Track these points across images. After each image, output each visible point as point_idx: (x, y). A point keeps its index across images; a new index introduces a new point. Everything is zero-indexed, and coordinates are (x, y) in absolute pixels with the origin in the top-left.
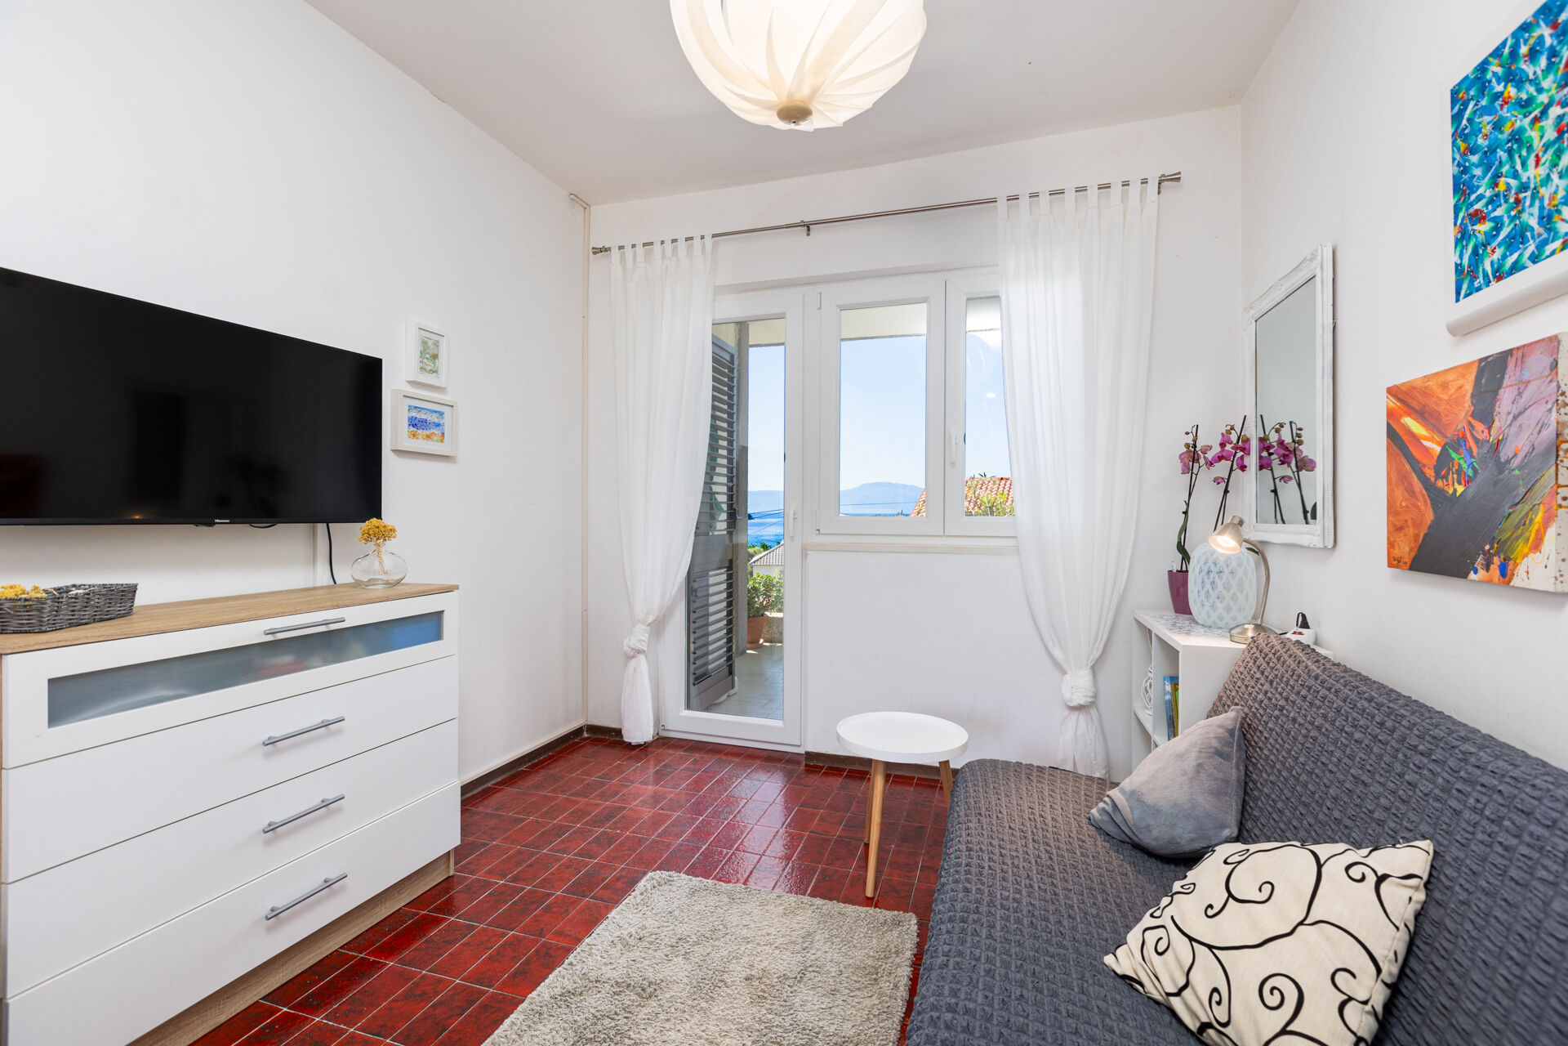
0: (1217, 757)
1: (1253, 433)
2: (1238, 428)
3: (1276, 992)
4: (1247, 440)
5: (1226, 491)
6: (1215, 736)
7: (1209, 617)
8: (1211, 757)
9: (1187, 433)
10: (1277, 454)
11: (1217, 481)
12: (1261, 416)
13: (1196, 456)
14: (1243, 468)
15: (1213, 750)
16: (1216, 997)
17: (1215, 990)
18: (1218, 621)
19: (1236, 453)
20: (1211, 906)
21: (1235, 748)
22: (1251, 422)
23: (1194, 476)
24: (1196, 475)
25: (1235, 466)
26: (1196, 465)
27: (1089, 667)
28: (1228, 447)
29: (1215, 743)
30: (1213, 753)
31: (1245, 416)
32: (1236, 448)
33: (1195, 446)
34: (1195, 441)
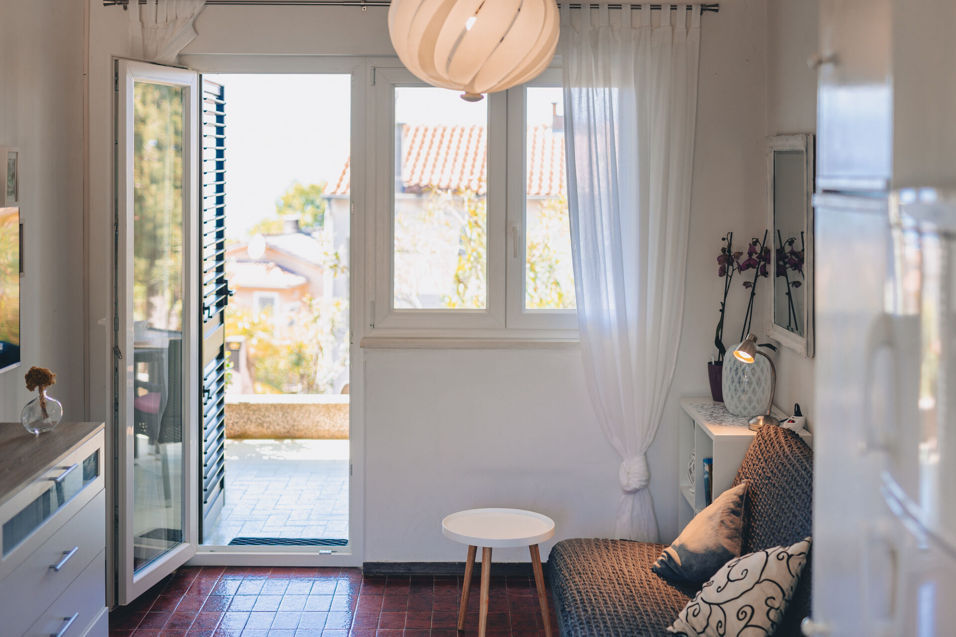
0: (732, 515)
1: (772, 245)
2: (761, 241)
3: (744, 613)
4: (768, 251)
5: (753, 294)
6: (732, 501)
7: (737, 407)
8: (729, 515)
9: (723, 239)
10: (790, 264)
11: (746, 284)
12: (779, 231)
13: (731, 259)
14: (765, 274)
15: (730, 510)
16: (720, 624)
17: (720, 622)
18: (743, 411)
19: (760, 262)
20: (720, 587)
21: (743, 508)
22: (771, 236)
23: (729, 278)
24: (731, 277)
25: (759, 273)
26: (731, 268)
27: (643, 453)
28: (754, 256)
29: (732, 506)
30: (730, 512)
31: (767, 231)
32: (760, 257)
33: (729, 251)
34: (730, 245)
